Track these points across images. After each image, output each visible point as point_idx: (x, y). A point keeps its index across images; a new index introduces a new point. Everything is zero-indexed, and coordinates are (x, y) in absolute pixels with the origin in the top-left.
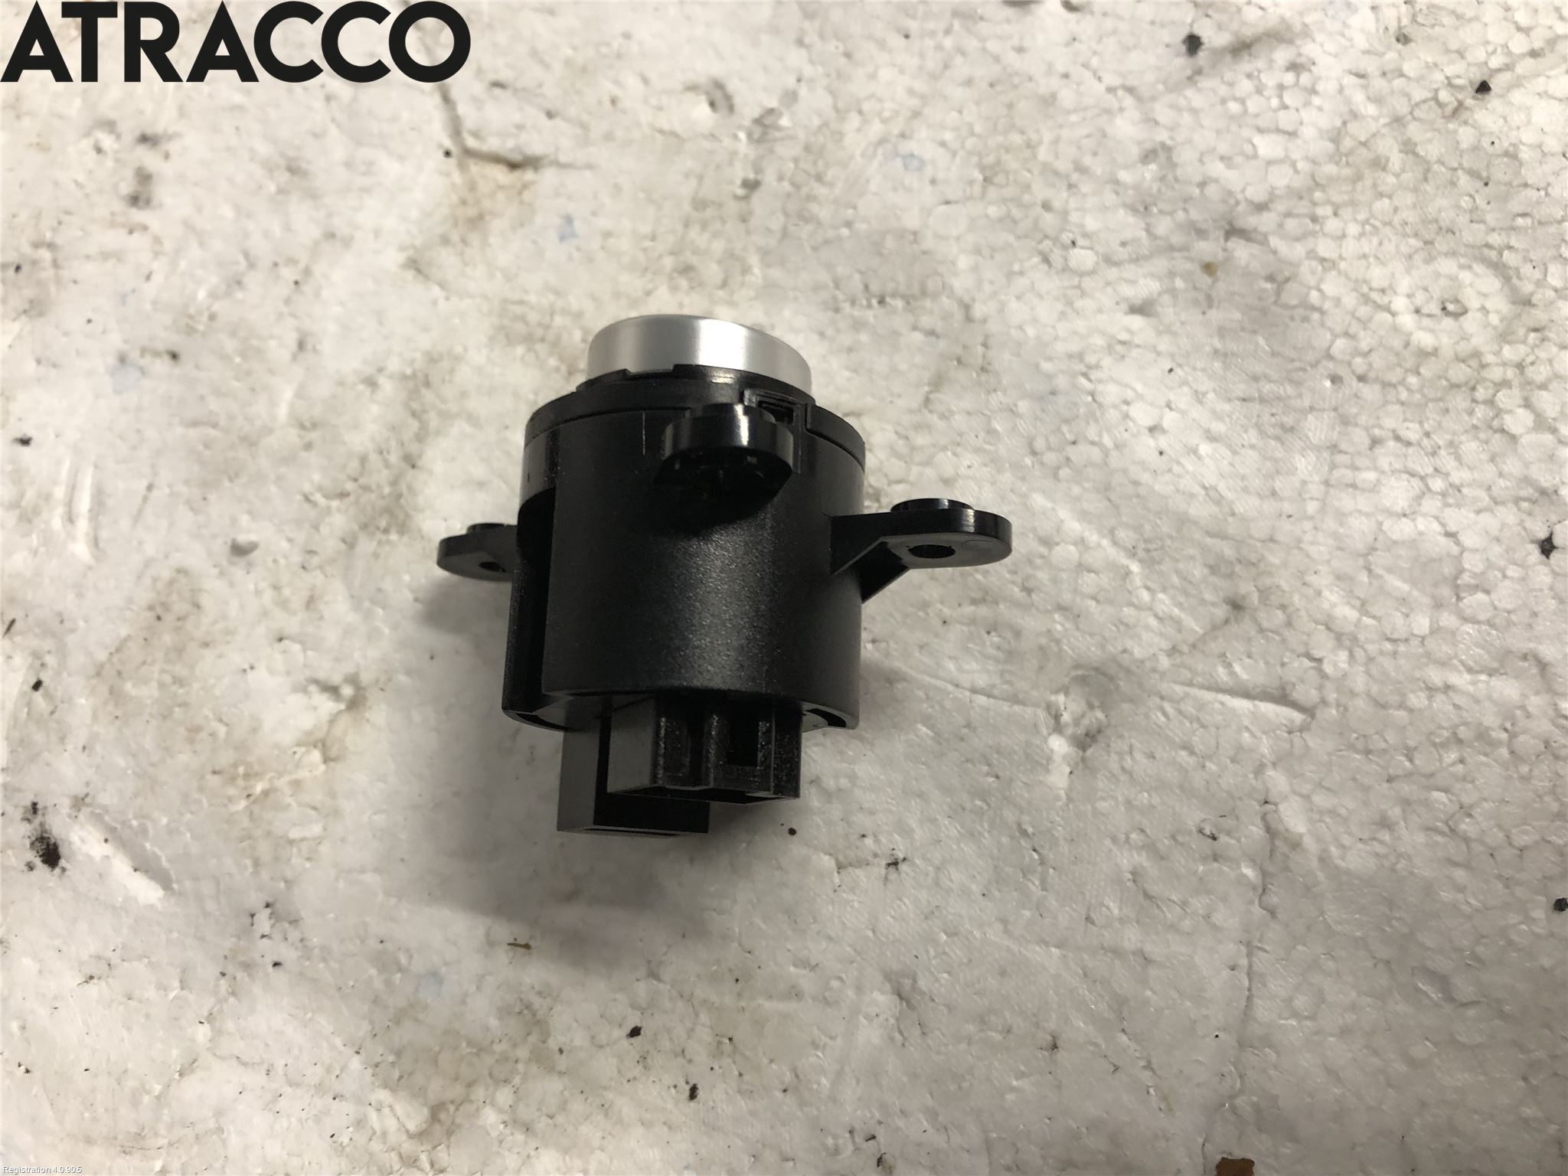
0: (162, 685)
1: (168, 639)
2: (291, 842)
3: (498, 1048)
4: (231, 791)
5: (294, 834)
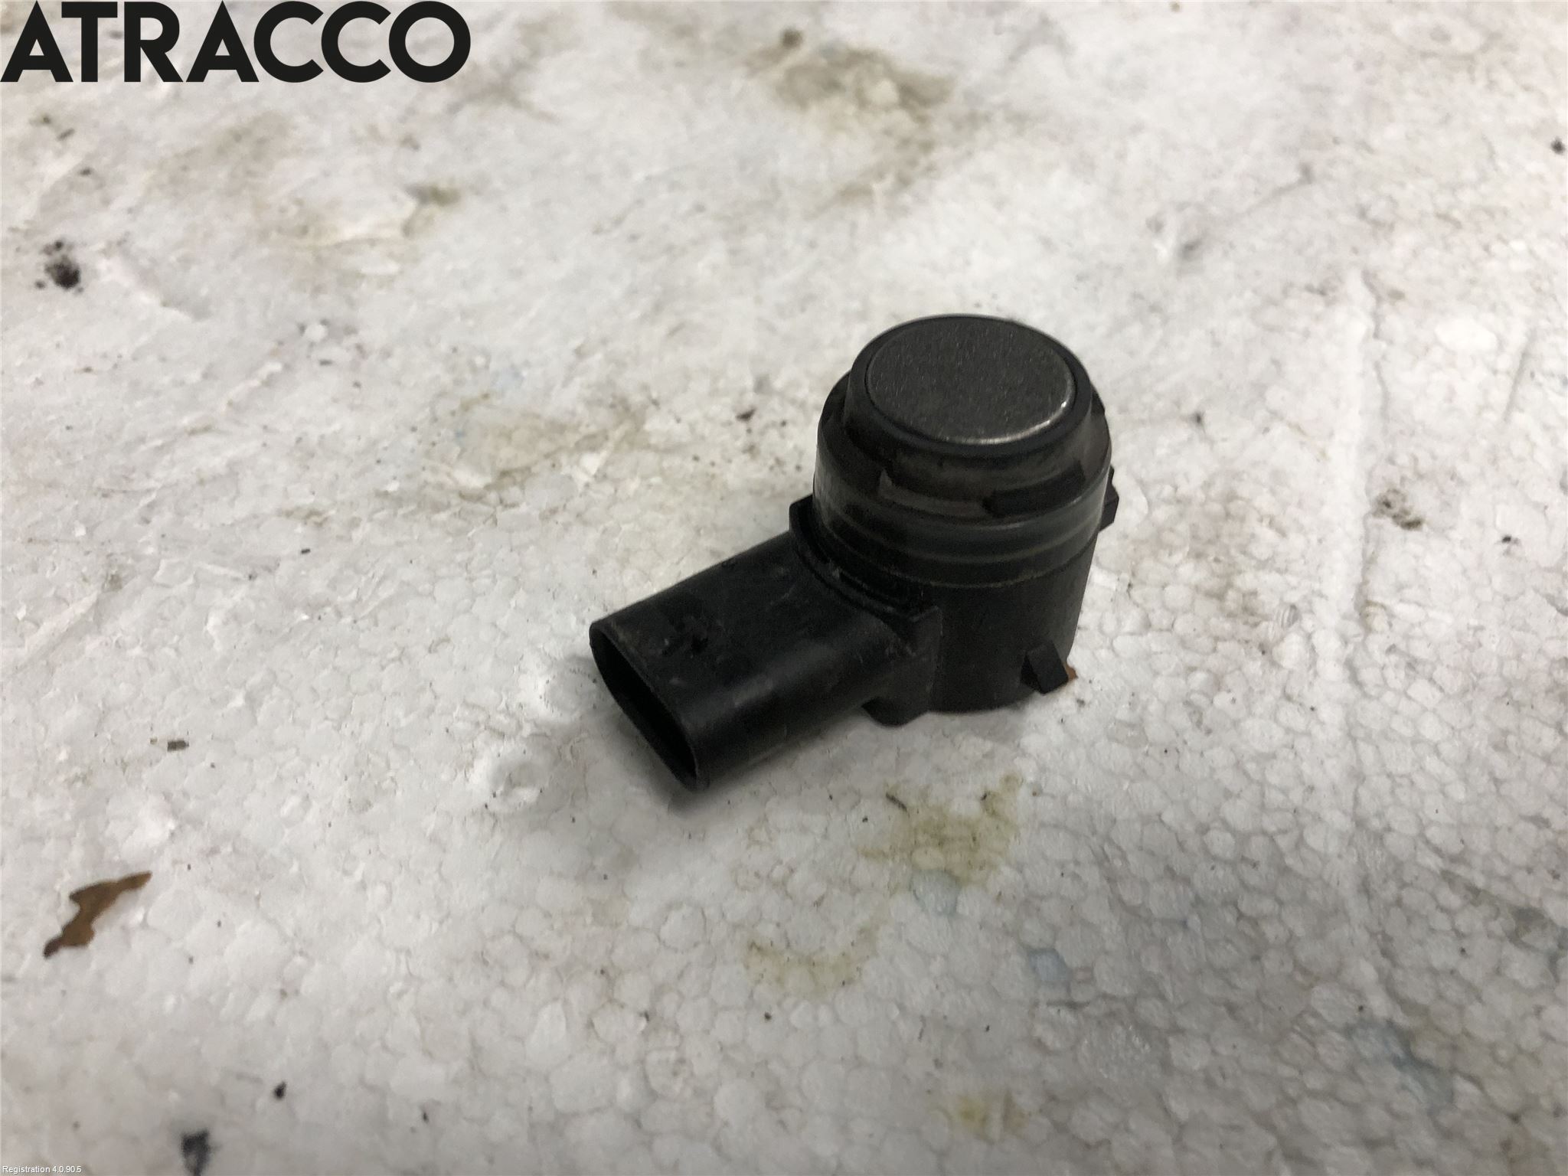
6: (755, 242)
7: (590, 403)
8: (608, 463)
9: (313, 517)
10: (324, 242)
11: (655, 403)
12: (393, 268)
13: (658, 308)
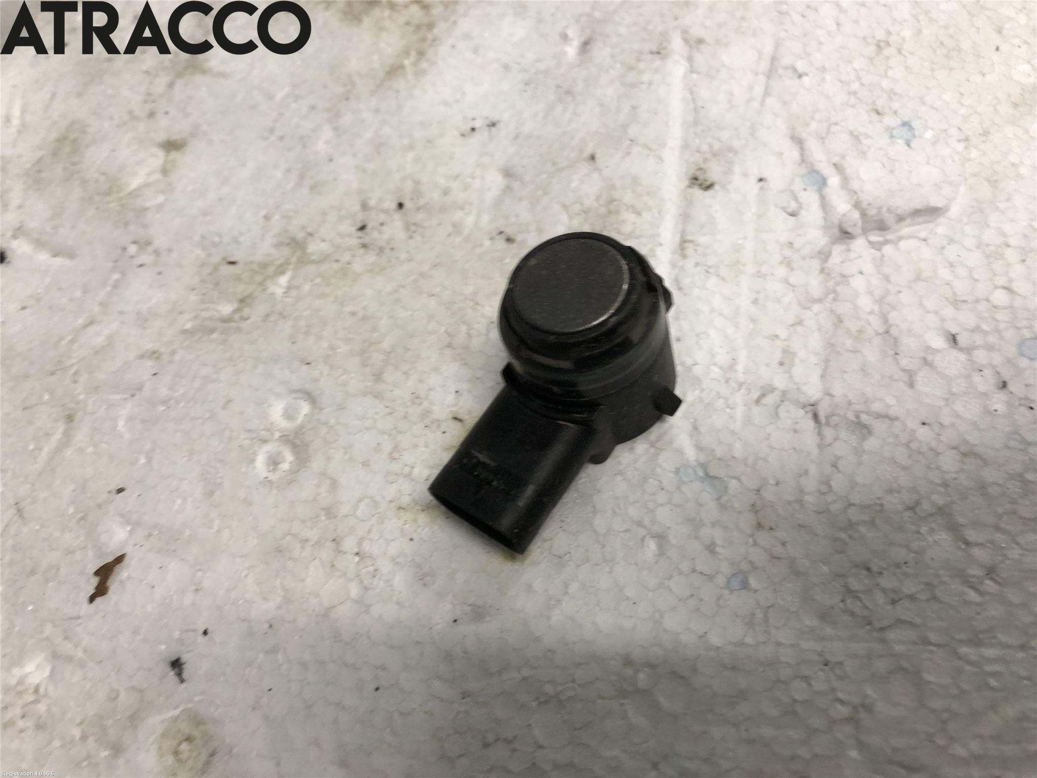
0: (65, 169)
1: (67, 150)
2: (146, 209)
3: (278, 263)
4: (108, 199)
5: (148, 204)
6: (347, 120)
7: (278, 245)
8: (293, 278)
9: (154, 355)
10: (122, 194)
11: (311, 234)
12: (161, 199)
13: (302, 177)
